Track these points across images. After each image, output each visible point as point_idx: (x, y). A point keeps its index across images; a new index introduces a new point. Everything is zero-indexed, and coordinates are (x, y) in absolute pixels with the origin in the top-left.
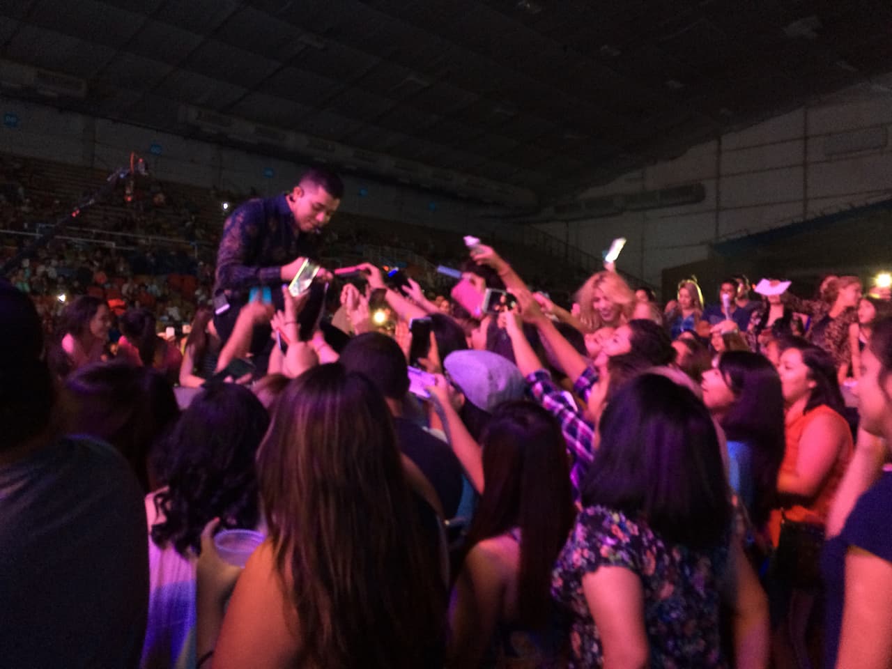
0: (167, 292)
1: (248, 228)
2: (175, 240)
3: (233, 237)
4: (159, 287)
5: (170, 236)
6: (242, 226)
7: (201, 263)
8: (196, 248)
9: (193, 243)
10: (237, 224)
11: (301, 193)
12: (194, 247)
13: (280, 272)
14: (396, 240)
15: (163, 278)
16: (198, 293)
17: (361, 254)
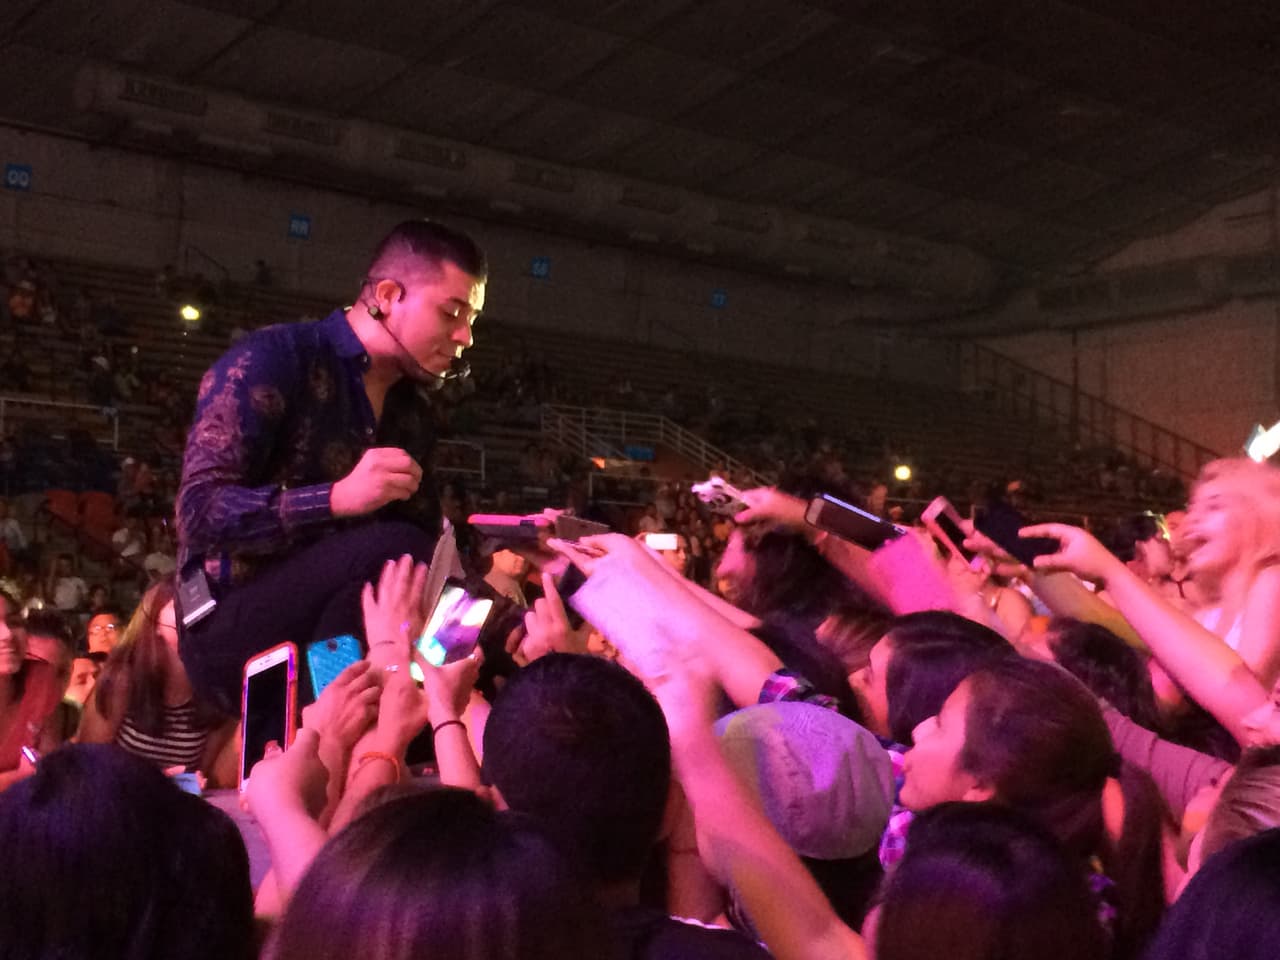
0: (42, 536)
1: (257, 394)
2: (64, 403)
3: (219, 417)
4: (22, 524)
5: (54, 394)
6: (243, 388)
7: (129, 461)
8: (116, 421)
9: (106, 410)
10: (230, 386)
11: (397, 294)
12: (111, 419)
13: (327, 499)
14: (626, 388)
15: (31, 501)
16: (119, 537)
17: (535, 426)
